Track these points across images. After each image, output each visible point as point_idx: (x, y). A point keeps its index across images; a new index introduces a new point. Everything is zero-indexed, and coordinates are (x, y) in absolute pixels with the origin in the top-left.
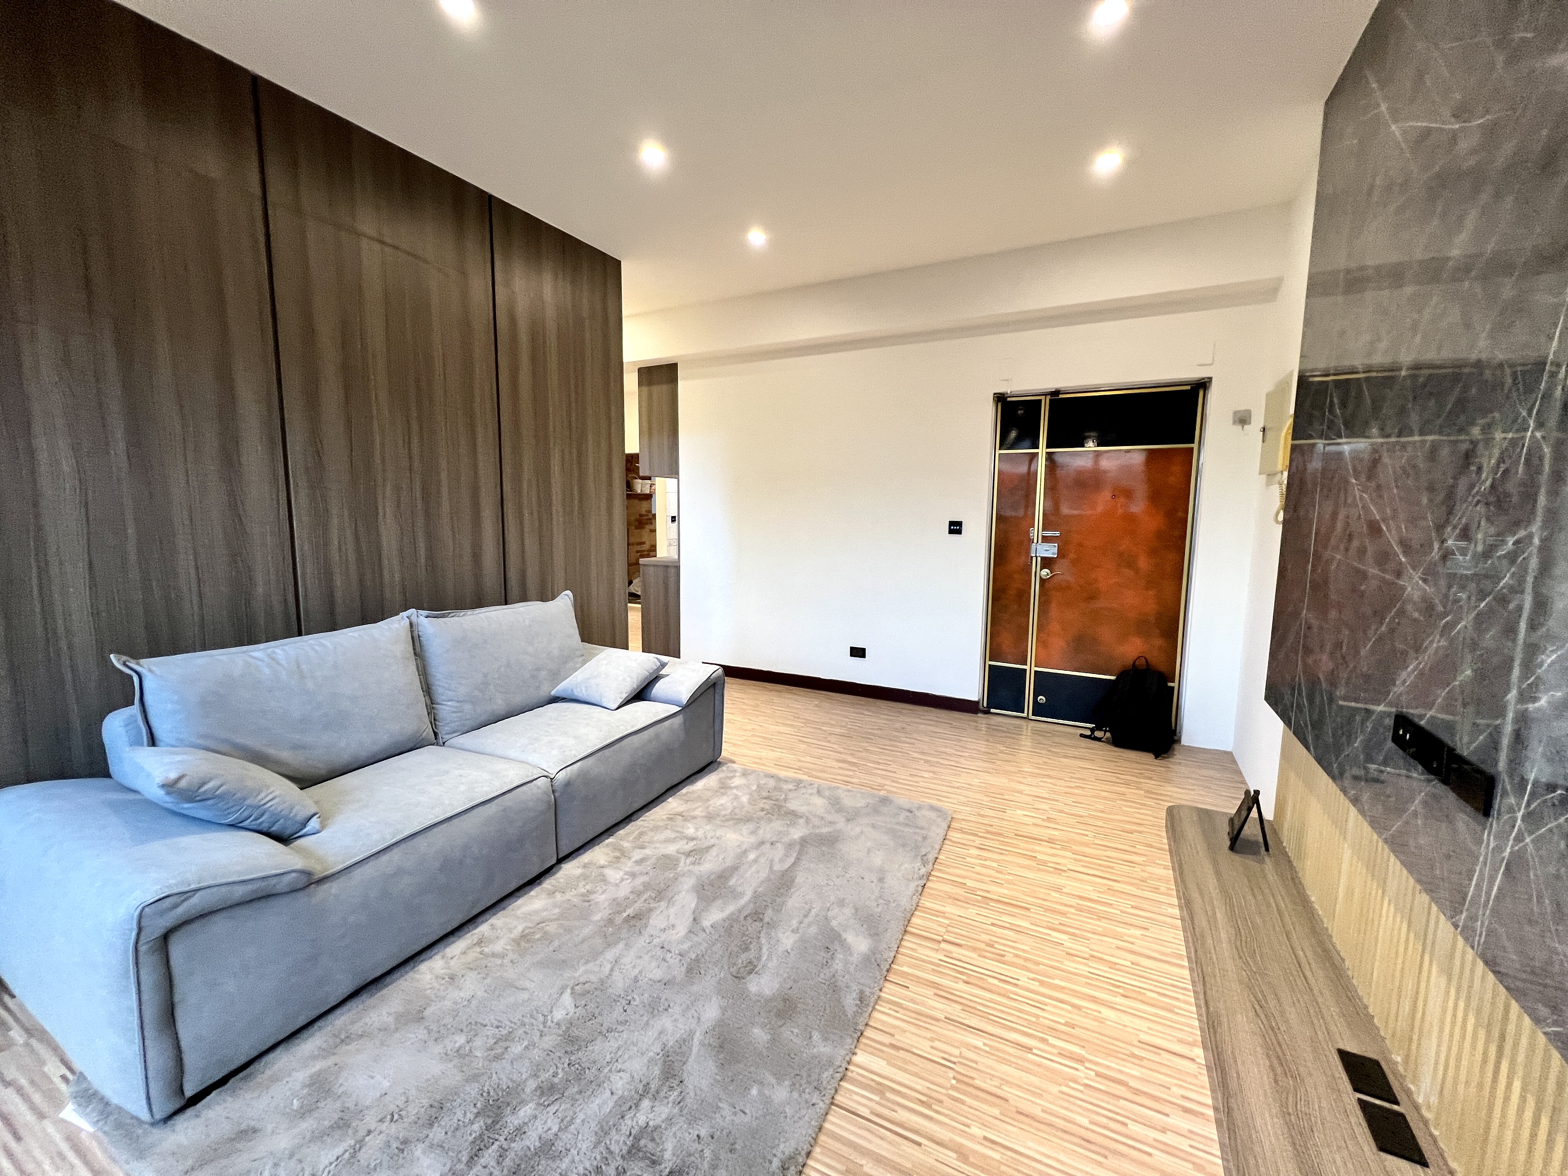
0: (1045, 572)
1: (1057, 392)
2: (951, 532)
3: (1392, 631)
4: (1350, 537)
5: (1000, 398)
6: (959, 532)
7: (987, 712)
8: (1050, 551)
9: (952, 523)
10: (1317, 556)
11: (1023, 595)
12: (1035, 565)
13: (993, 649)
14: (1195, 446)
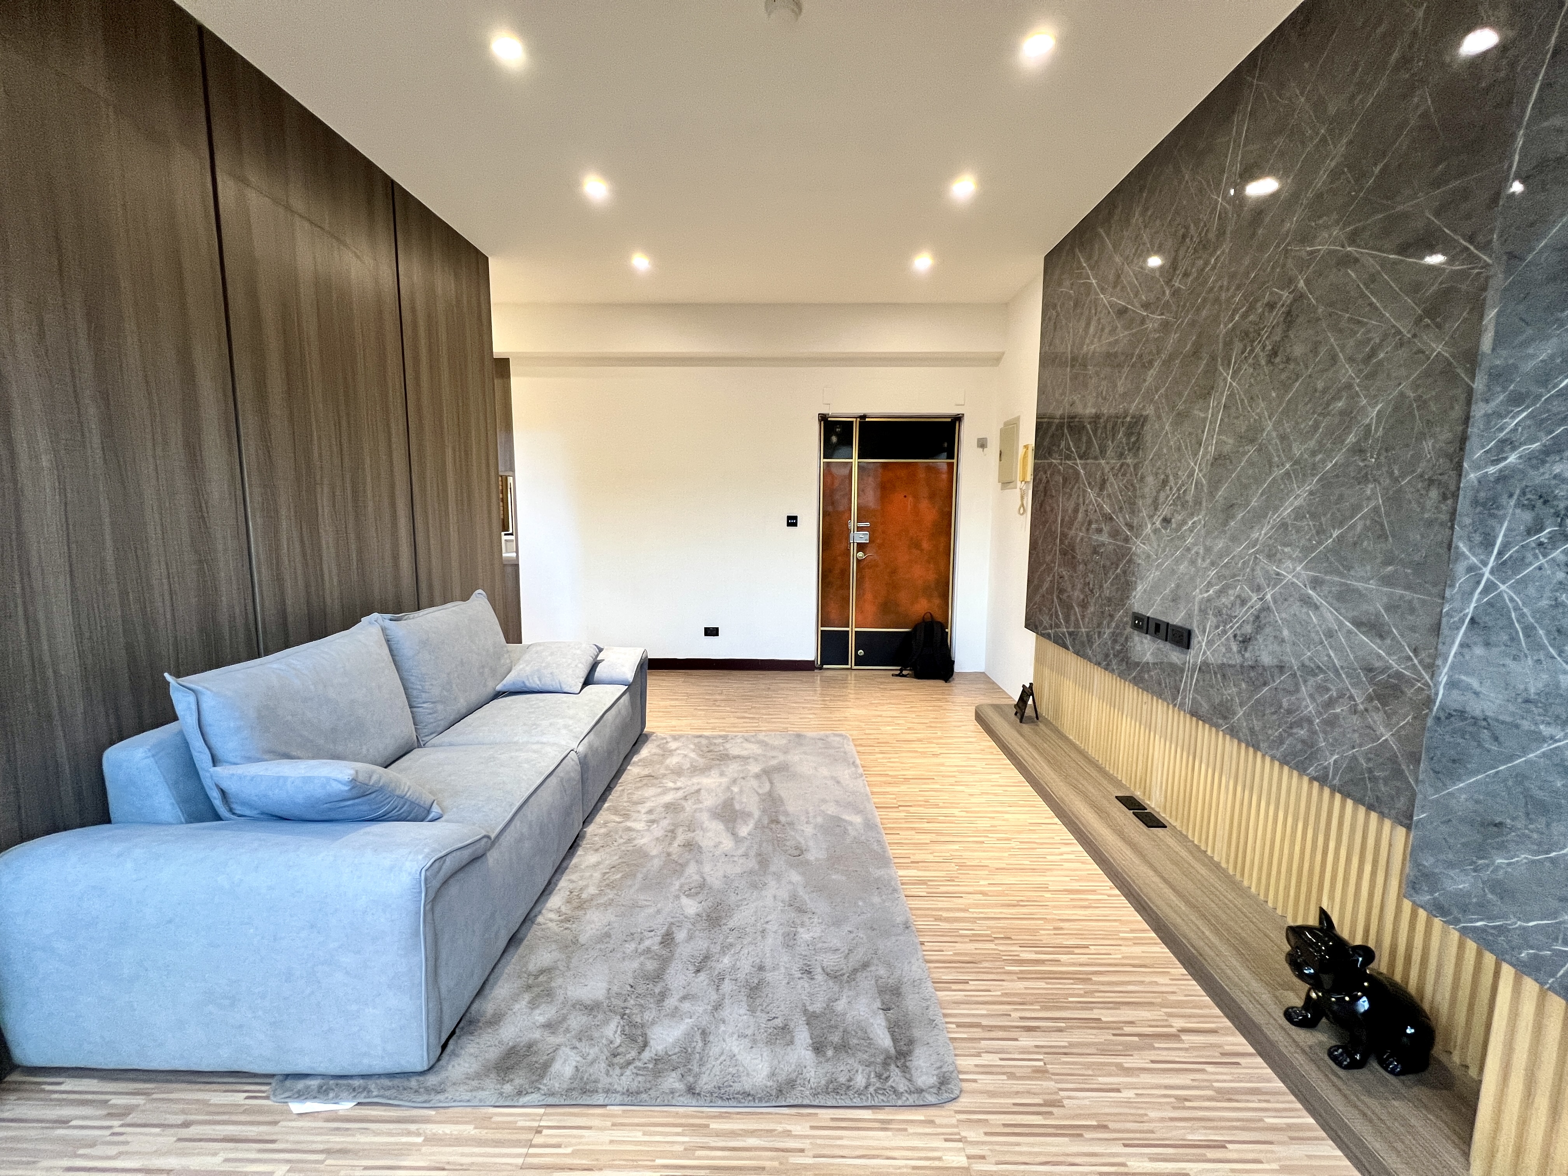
0: (860, 554)
1: (864, 417)
2: (789, 525)
3: (1124, 572)
4: (1090, 523)
5: (823, 418)
6: (795, 525)
7: (821, 668)
8: (862, 537)
9: (789, 518)
10: (1064, 535)
11: (845, 572)
12: (853, 549)
13: (824, 618)
14: (955, 461)
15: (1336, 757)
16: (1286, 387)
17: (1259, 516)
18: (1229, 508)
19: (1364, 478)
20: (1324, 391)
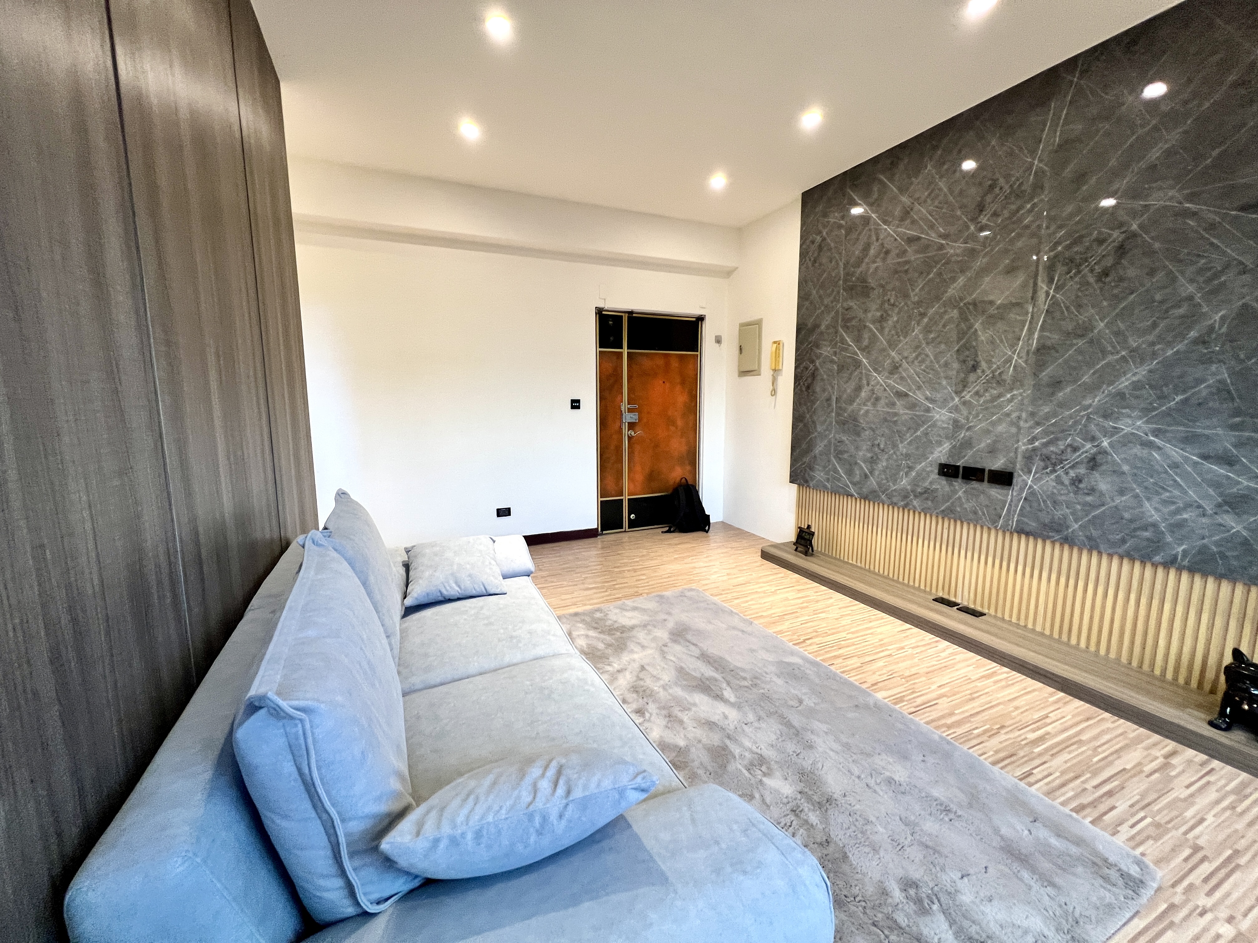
0: (631, 432)
1: (631, 312)
2: (573, 407)
3: (926, 434)
4: (878, 399)
5: (599, 311)
6: (578, 407)
7: (602, 534)
9: (573, 401)
10: (842, 409)
11: (619, 449)
12: (625, 428)
13: (603, 491)
14: (699, 353)
15: (1184, 547)
16: (1117, 299)
17: (1092, 389)
18: (1056, 384)
19: (1207, 360)
20: (1162, 302)
